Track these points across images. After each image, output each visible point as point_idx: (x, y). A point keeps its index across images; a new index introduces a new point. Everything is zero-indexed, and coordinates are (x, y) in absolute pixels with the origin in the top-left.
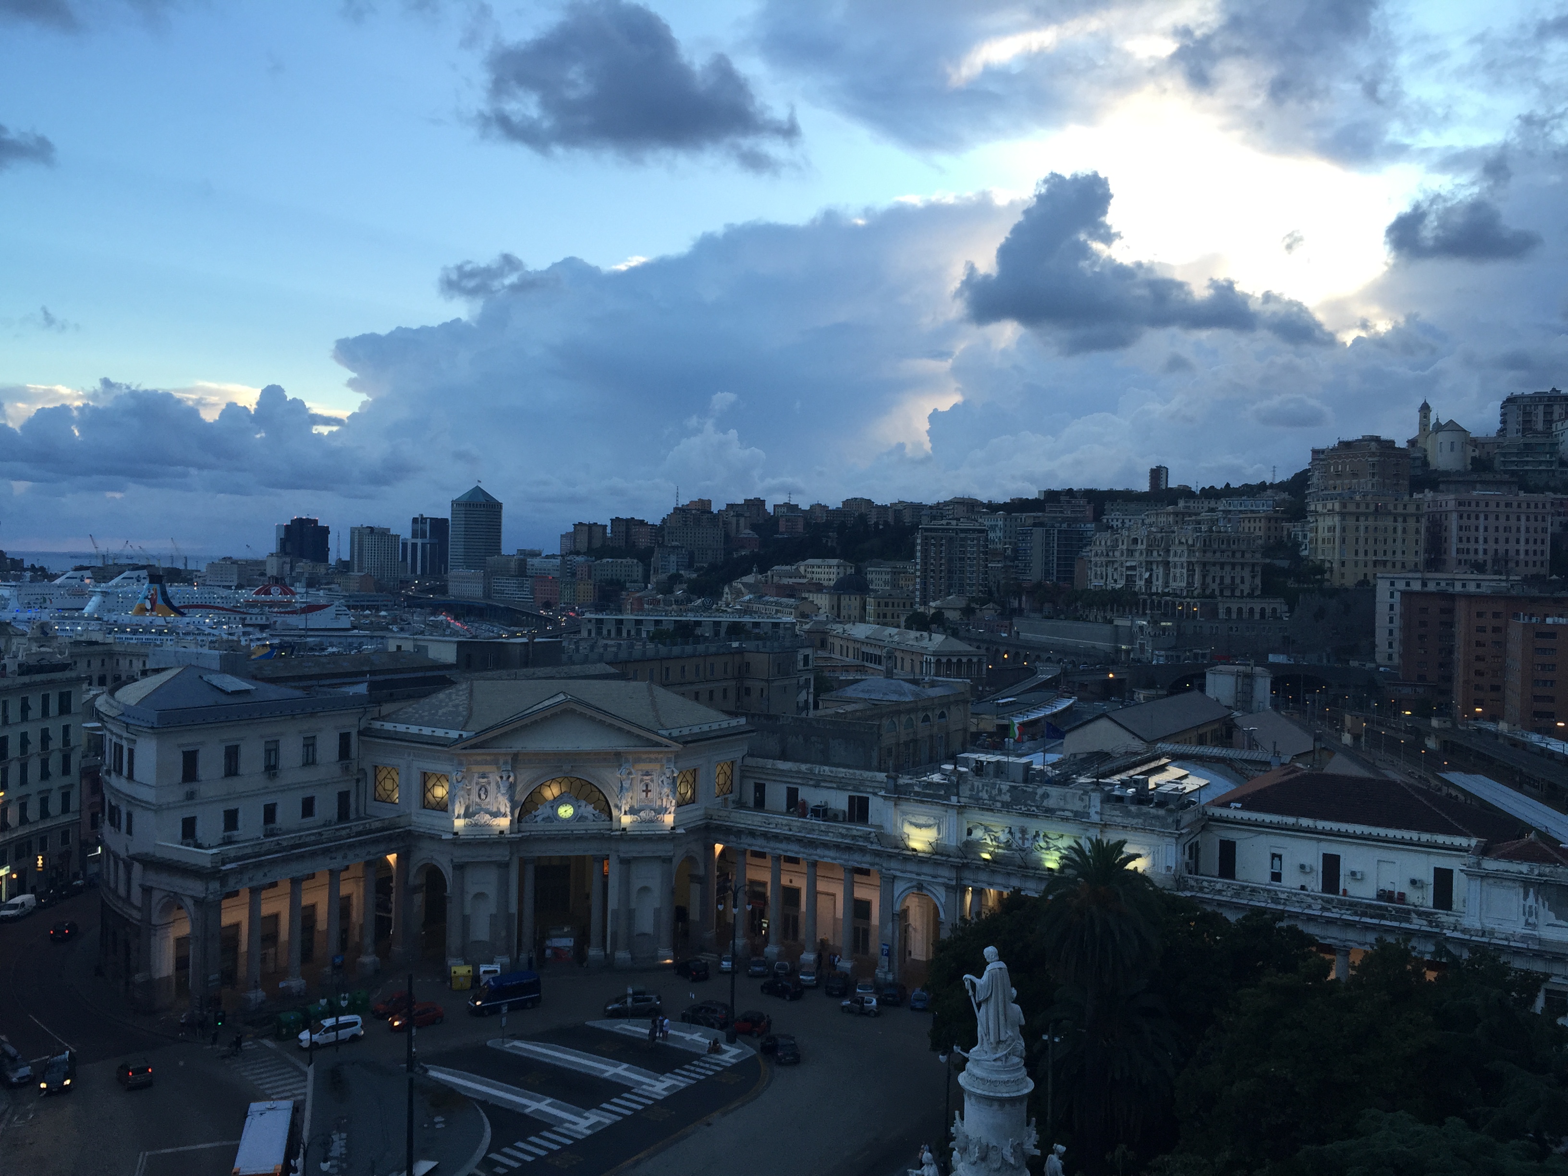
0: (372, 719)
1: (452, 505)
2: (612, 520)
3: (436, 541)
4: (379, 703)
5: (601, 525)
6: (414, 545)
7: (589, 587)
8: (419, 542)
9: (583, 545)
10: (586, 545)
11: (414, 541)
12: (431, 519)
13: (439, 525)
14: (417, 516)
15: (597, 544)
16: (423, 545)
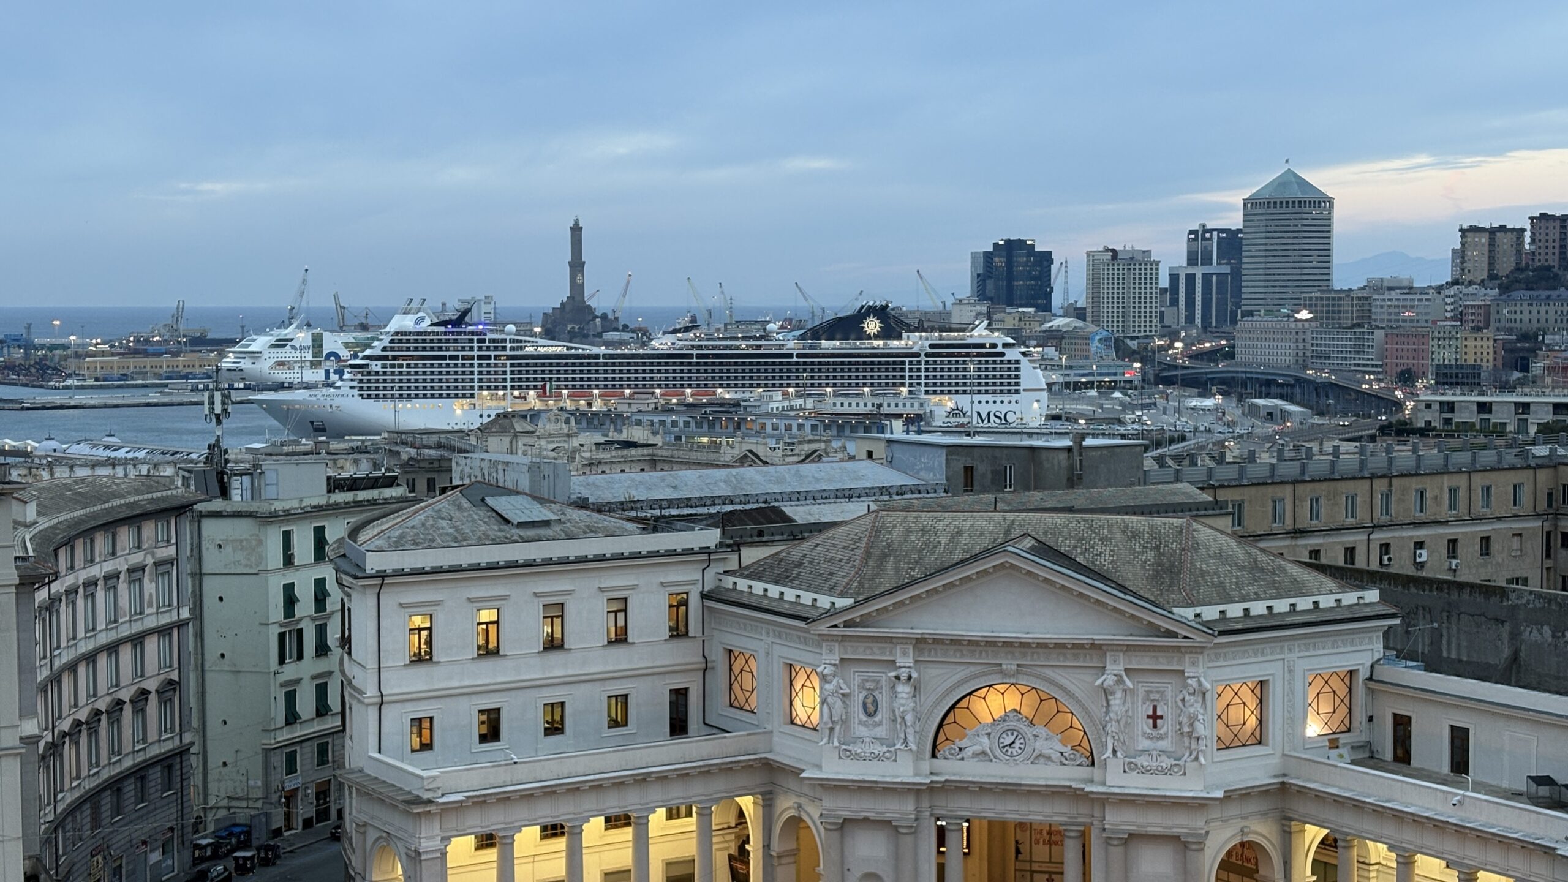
0: (726, 572)
1: (1245, 205)
2: (1531, 218)
3: (1226, 269)
4: (736, 548)
5: (1513, 230)
6: (1190, 278)
7: (1485, 343)
8: (1199, 271)
9: (1479, 269)
10: (1485, 265)
11: (1190, 271)
12: (1220, 231)
13: (1231, 242)
14: (1196, 227)
15: (1505, 266)
16: (1206, 277)
